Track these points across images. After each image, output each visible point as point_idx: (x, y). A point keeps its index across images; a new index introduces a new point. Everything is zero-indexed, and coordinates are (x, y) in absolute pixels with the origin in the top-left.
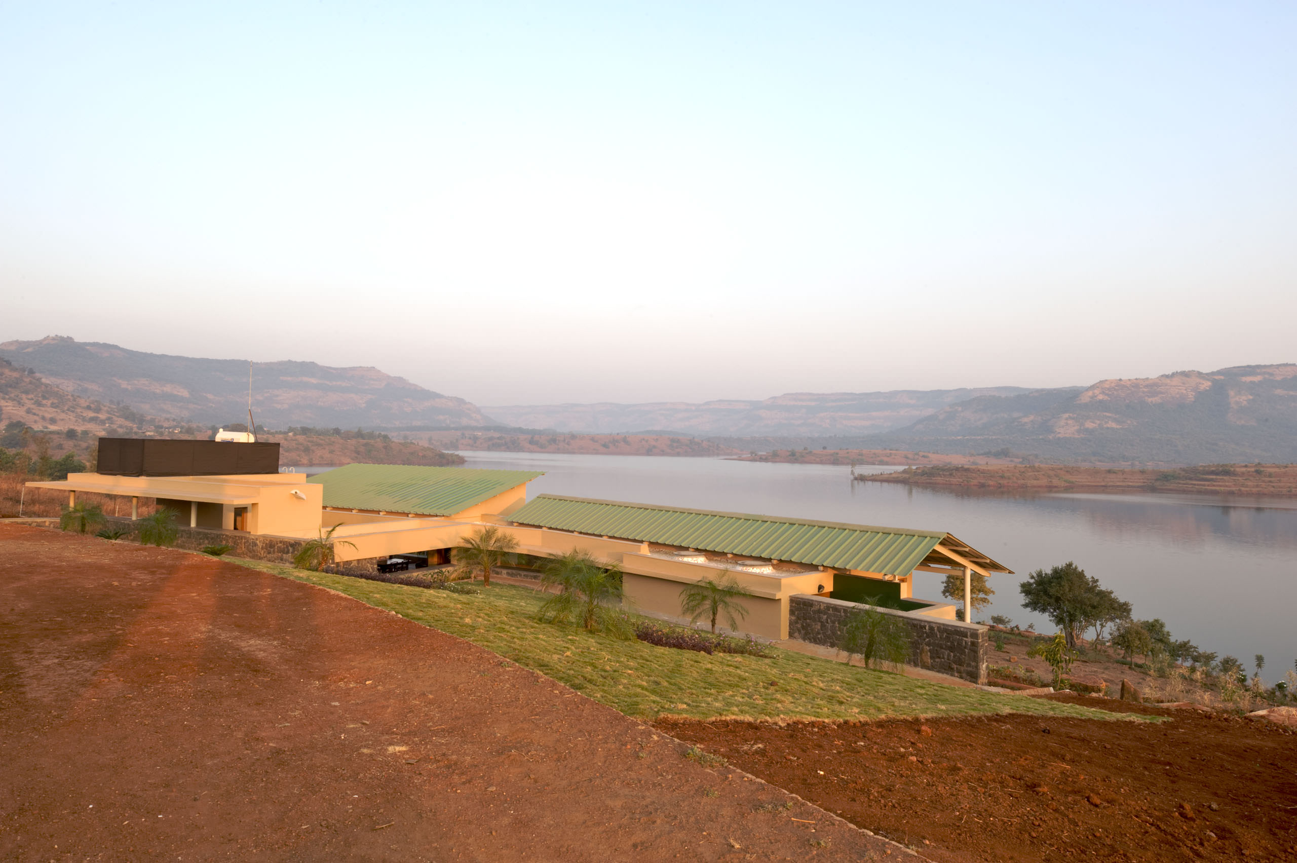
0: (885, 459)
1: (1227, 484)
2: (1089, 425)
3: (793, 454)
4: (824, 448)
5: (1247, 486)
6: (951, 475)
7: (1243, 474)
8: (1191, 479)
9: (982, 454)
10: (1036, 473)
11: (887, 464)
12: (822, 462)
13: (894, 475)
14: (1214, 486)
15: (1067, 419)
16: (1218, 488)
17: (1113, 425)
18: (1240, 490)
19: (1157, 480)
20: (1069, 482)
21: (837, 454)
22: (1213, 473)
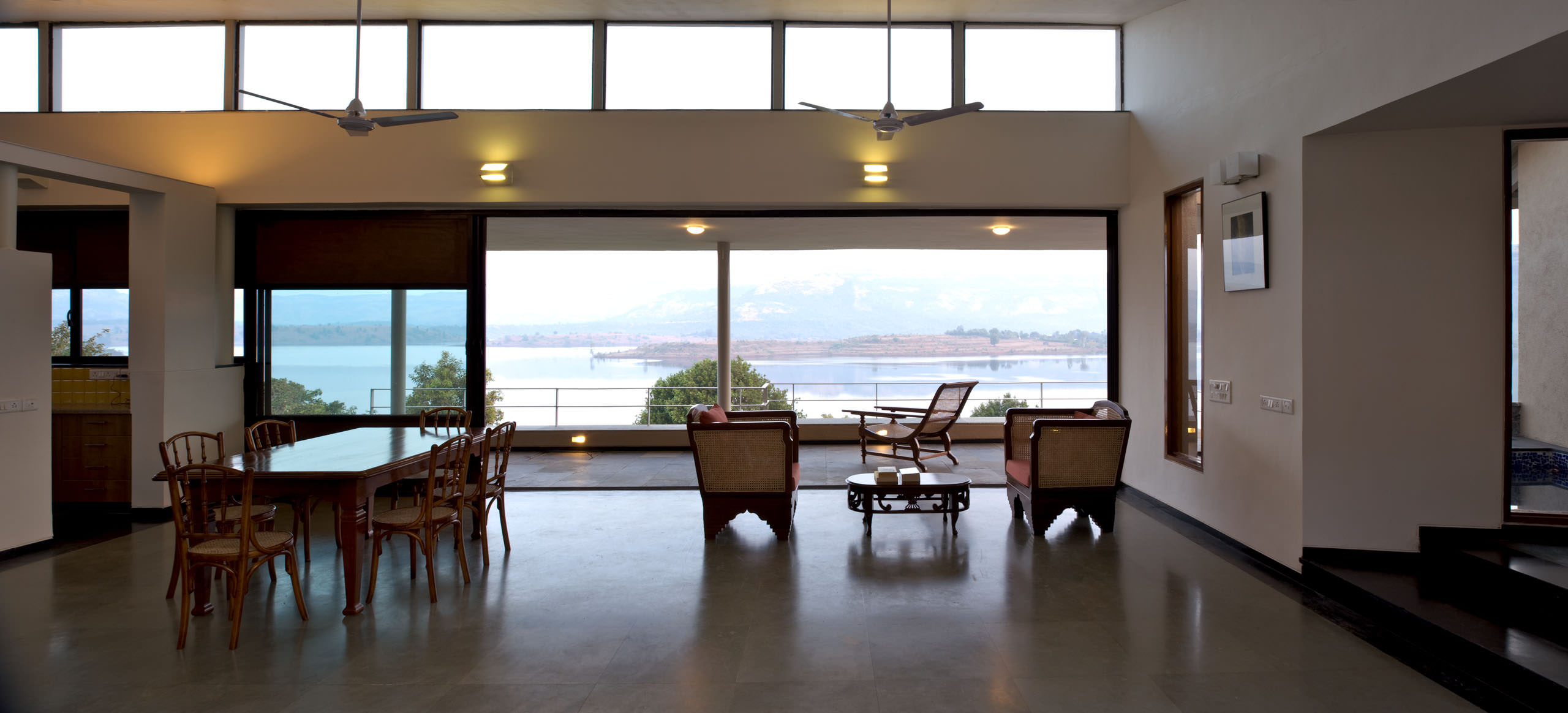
0: (612, 341)
1: (878, 349)
2: (765, 311)
3: (525, 338)
4: (555, 333)
5: (890, 350)
6: (681, 349)
7: (886, 341)
8: (853, 346)
9: (691, 335)
10: (746, 346)
11: (613, 345)
12: (553, 346)
13: (629, 353)
14: (869, 351)
15: (749, 307)
16: (872, 352)
17: (781, 311)
18: (886, 353)
19: (830, 348)
20: (771, 352)
21: (568, 338)
22: (867, 341)
